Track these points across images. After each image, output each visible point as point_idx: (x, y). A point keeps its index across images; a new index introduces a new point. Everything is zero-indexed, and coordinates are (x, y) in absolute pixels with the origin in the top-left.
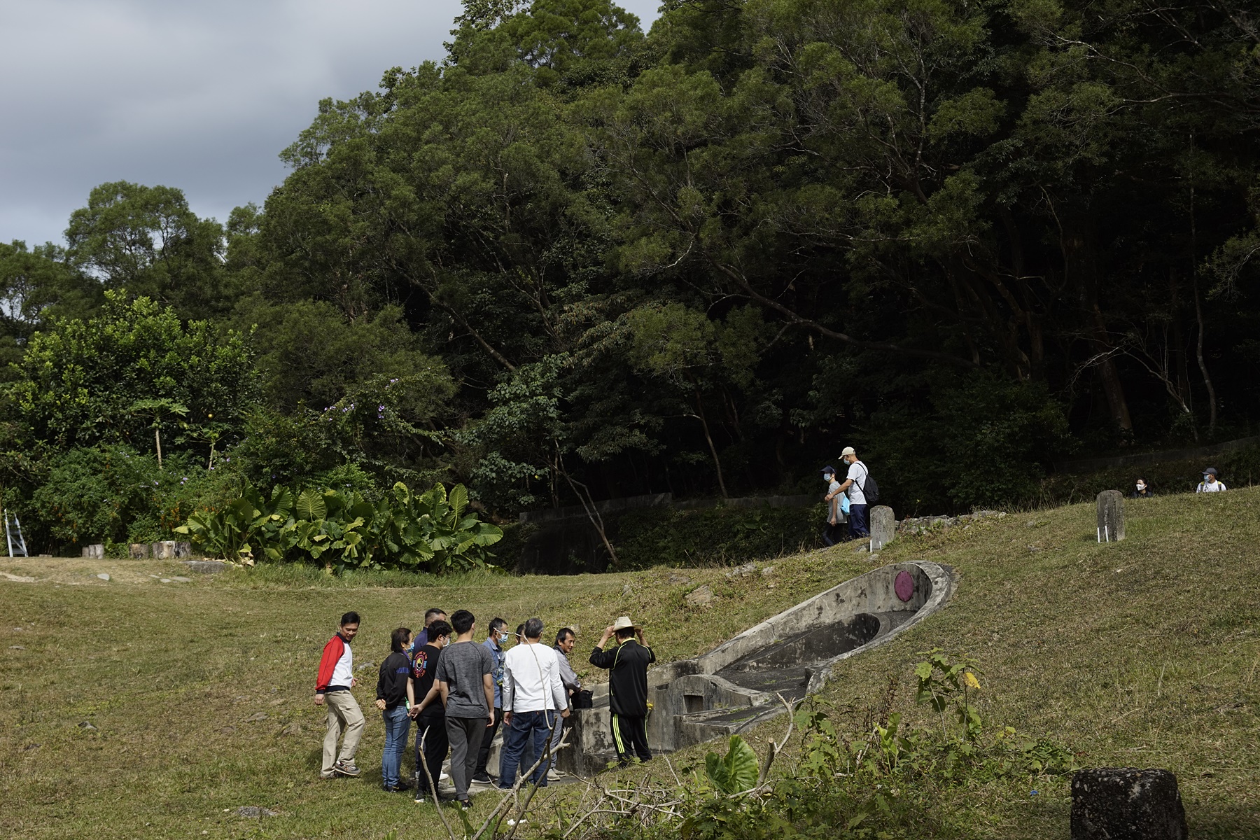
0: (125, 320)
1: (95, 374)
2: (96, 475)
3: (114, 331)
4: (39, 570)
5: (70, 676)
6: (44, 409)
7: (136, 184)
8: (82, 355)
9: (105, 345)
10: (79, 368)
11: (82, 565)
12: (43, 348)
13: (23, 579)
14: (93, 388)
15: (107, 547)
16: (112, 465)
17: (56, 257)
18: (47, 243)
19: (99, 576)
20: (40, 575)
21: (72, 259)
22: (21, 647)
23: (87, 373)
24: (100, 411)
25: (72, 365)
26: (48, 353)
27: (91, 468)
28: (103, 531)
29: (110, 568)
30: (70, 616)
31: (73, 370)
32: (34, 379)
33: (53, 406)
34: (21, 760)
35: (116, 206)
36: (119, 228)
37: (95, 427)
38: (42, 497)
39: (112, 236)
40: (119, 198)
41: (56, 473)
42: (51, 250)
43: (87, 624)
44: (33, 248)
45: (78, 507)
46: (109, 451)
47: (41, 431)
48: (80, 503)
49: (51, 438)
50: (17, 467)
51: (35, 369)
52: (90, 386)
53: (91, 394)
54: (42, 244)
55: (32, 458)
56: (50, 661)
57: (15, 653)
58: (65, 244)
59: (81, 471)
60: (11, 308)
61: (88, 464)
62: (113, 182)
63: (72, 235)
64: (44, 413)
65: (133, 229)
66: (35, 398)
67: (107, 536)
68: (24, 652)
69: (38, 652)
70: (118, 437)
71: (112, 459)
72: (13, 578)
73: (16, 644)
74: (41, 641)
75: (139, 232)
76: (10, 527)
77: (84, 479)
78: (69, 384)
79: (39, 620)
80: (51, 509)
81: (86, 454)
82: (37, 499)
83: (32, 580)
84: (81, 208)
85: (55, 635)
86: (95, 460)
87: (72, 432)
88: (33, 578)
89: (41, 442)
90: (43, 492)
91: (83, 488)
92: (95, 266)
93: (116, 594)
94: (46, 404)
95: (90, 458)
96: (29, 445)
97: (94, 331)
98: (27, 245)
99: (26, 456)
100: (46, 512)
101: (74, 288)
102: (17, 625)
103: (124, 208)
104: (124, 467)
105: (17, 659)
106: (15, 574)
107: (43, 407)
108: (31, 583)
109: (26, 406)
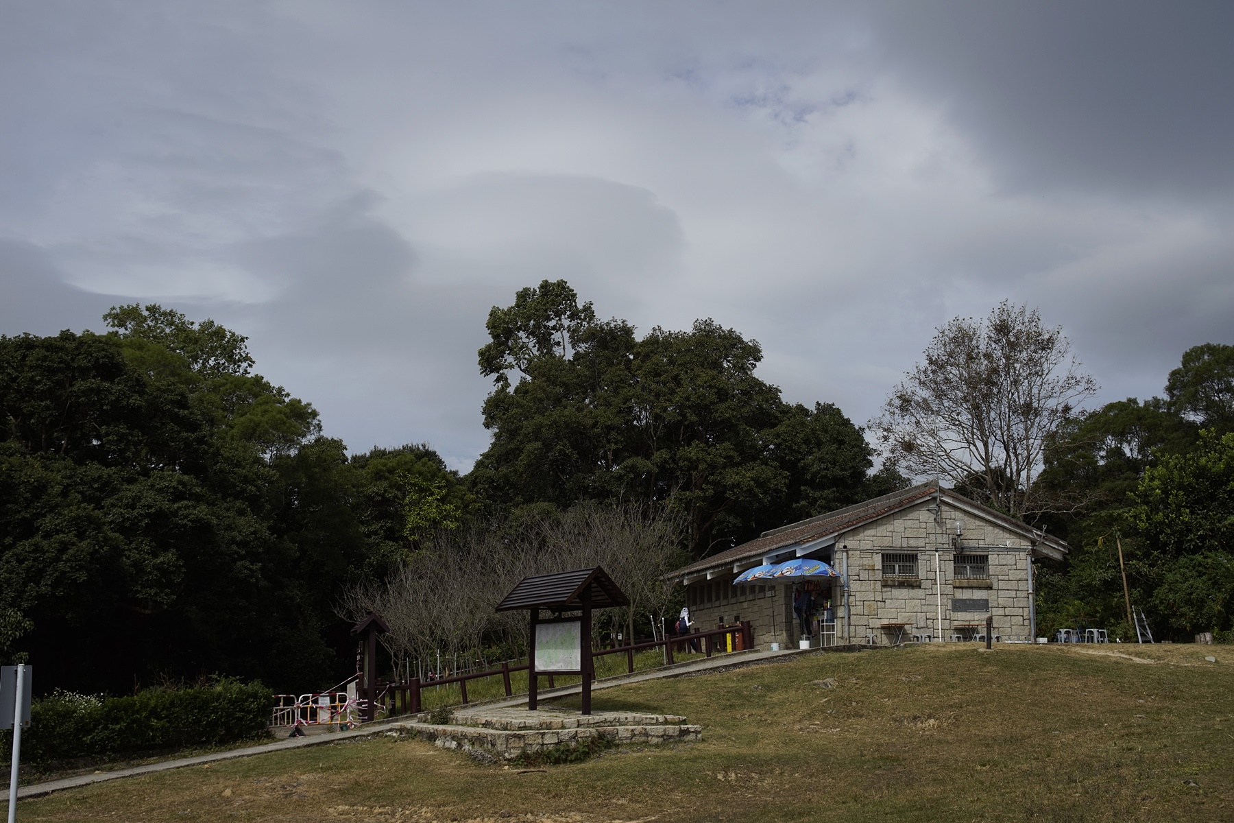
0: (1215, 452)
1: (1194, 497)
2: (1202, 576)
3: (1208, 462)
4: (1158, 654)
5: (1180, 741)
6: (1156, 527)
7: (1219, 345)
8: (1183, 482)
9: (1201, 473)
10: (1181, 493)
11: (1192, 649)
12: (1152, 479)
13: (1145, 661)
14: (1194, 508)
15: (1215, 634)
16: (1213, 568)
17: (1161, 408)
18: (1153, 397)
19: (1207, 658)
20: (1159, 658)
21: (1173, 408)
22: (1143, 716)
23: (1188, 496)
24: (1200, 526)
25: (1176, 491)
26: (1157, 483)
27: (1197, 571)
28: (1211, 622)
29: (1215, 652)
30: (1182, 691)
31: (1177, 495)
32: (1147, 503)
33: (1162, 524)
34: (1139, 809)
35: (1203, 364)
36: (1207, 380)
37: (1198, 539)
38: (1160, 595)
39: (1203, 387)
40: (1206, 357)
41: (1170, 577)
42: (1156, 401)
43: (1196, 698)
44: (1144, 402)
45: (1189, 602)
46: (1210, 557)
47: (1155, 544)
48: (1190, 600)
49: (1163, 548)
50: (1139, 573)
51: (1146, 496)
52: (1191, 506)
53: (1192, 513)
54: (1150, 398)
55: (1150, 566)
56: (1165, 728)
57: (1138, 720)
58: (1165, 397)
59: (1189, 574)
60: (1131, 450)
61: (1194, 569)
62: (1200, 345)
63: (1170, 389)
64: (1156, 530)
65: (1219, 380)
66: (1149, 518)
67: (1214, 625)
68: (1145, 720)
69: (1156, 720)
70: (1217, 546)
71: (1213, 564)
72: (1137, 660)
73: (1139, 713)
74: (1159, 711)
75: (1225, 381)
76: (1137, 619)
77: (1192, 581)
78: (1174, 506)
79: (1157, 694)
80: (1168, 604)
81: (1192, 560)
82: (1156, 597)
83: (1152, 662)
84: (1177, 368)
85: (1170, 706)
86: (1200, 565)
87: (1179, 544)
88: (1153, 661)
89: (1155, 553)
90: (1161, 591)
91: (1192, 587)
92: (1191, 413)
93: (1220, 673)
94: (1157, 522)
95: (1195, 564)
96: (1147, 555)
97: (1191, 462)
98: (1138, 401)
99: (1145, 564)
100: (1164, 607)
101: (1176, 431)
102: (1140, 698)
103: (1210, 365)
104: (1224, 569)
105: (1139, 726)
106: (1139, 657)
107: (1156, 525)
108: (1151, 664)
109: (1142, 525)
